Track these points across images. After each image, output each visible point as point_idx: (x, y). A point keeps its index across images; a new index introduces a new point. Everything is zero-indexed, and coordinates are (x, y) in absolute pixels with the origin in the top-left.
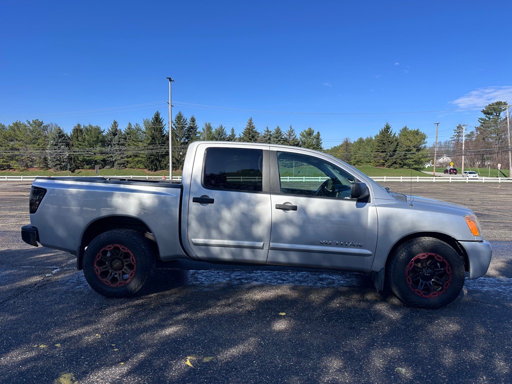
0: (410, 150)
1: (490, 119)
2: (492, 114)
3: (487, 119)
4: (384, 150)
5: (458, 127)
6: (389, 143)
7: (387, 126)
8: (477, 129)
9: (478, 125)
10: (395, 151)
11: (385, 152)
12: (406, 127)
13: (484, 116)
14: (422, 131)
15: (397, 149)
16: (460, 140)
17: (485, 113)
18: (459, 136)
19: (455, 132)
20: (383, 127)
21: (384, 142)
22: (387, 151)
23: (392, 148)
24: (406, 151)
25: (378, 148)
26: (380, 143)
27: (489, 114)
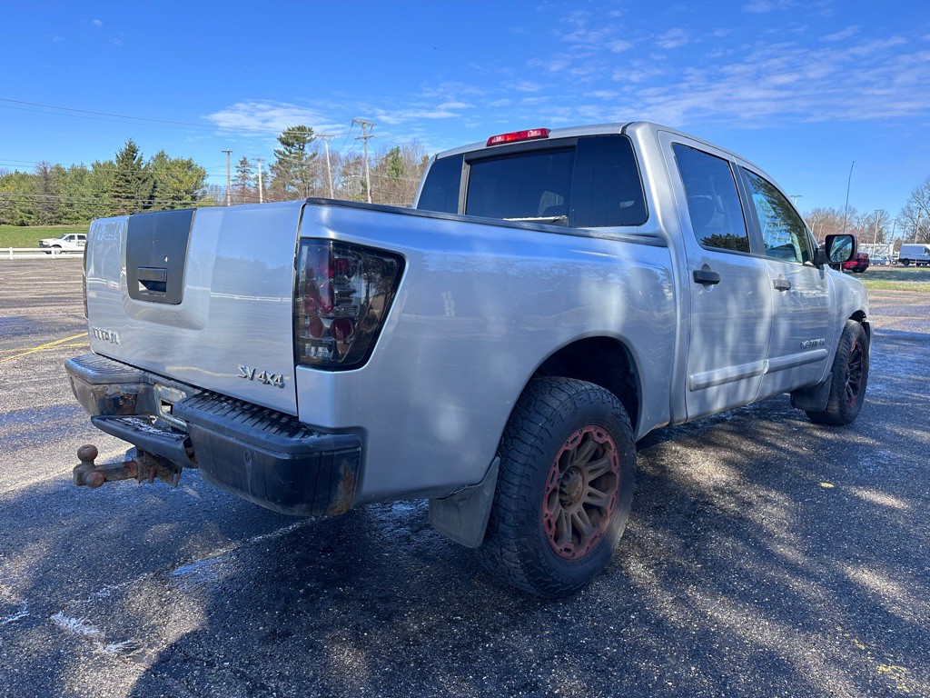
0: (180, 199)
1: (290, 153)
2: (293, 146)
3: (287, 153)
4: (130, 195)
5: (242, 163)
6: (140, 182)
7: (130, 147)
8: (273, 168)
9: (274, 160)
10: (152, 197)
11: (133, 198)
12: (162, 152)
13: (281, 148)
14: (197, 162)
15: (156, 194)
16: (247, 186)
17: (285, 142)
18: (244, 178)
19: (238, 171)
20: (124, 147)
21: (129, 179)
22: (136, 195)
23: (145, 191)
24: (173, 198)
25: (118, 189)
26: (121, 179)
27: (289, 145)
